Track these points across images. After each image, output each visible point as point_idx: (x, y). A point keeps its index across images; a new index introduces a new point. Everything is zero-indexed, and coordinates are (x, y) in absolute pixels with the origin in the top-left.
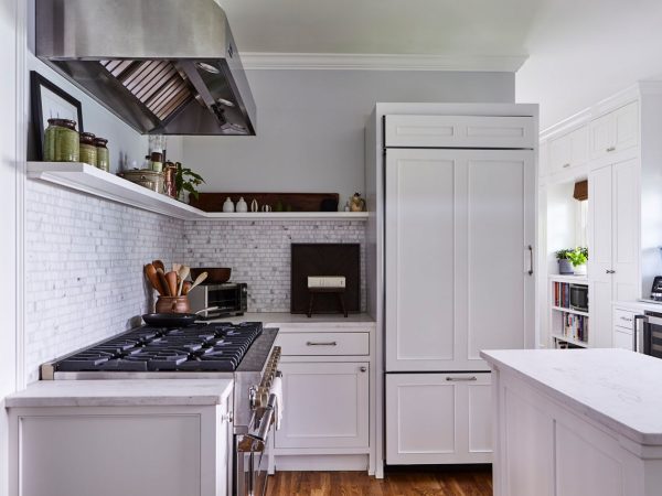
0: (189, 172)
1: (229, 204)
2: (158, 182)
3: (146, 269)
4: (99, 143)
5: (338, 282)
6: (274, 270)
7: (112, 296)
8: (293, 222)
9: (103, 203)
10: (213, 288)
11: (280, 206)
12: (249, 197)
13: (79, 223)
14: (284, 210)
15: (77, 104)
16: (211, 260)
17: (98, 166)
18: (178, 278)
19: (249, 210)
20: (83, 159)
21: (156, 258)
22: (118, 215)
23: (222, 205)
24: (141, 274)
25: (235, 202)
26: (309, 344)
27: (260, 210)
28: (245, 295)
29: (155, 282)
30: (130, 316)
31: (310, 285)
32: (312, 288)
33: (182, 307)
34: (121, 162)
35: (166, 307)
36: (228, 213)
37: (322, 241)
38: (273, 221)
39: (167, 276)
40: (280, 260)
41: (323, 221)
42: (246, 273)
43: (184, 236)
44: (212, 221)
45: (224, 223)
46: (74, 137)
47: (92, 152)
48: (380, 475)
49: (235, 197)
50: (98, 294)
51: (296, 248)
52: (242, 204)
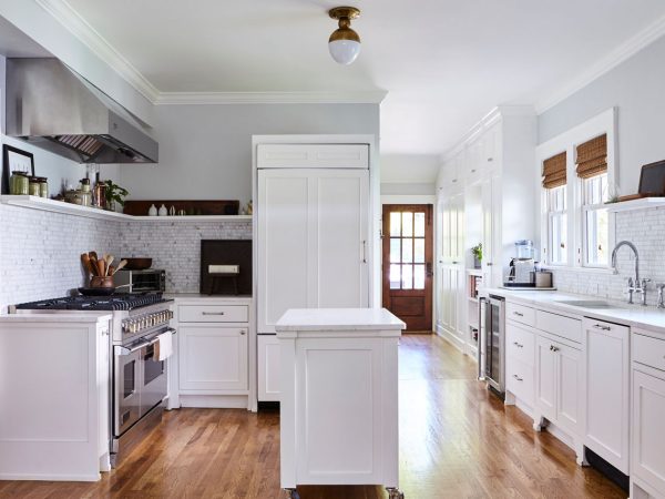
0: (116, 187)
1: (153, 210)
2: (86, 198)
3: (83, 257)
4: (41, 180)
5: (232, 269)
6: (189, 260)
7: (55, 272)
8: (203, 222)
9: (48, 214)
10: (136, 272)
11: (192, 211)
12: (168, 204)
13: (32, 226)
14: (195, 214)
15: (30, 155)
16: (141, 253)
17: (41, 195)
18: (105, 264)
19: (169, 214)
20: (31, 192)
21: (93, 249)
22: (60, 220)
23: (148, 210)
24: (79, 260)
25: (158, 207)
26: (204, 314)
27: (177, 214)
28: (163, 279)
29: (89, 266)
30: (70, 288)
31: (210, 271)
32: (212, 274)
33: (109, 284)
34: (63, 186)
35: (97, 284)
36: (153, 216)
37: (226, 238)
38: (188, 222)
39: (97, 262)
40: (193, 253)
41: (226, 222)
42: (167, 263)
43: (121, 235)
44: (141, 222)
45: (151, 224)
46: (26, 181)
47: (36, 187)
48: (254, 409)
49: (158, 204)
50: (45, 271)
51: (204, 242)
52: (163, 210)
